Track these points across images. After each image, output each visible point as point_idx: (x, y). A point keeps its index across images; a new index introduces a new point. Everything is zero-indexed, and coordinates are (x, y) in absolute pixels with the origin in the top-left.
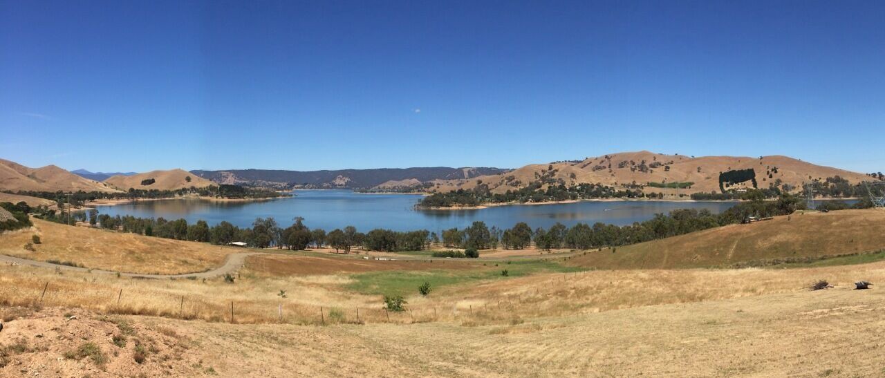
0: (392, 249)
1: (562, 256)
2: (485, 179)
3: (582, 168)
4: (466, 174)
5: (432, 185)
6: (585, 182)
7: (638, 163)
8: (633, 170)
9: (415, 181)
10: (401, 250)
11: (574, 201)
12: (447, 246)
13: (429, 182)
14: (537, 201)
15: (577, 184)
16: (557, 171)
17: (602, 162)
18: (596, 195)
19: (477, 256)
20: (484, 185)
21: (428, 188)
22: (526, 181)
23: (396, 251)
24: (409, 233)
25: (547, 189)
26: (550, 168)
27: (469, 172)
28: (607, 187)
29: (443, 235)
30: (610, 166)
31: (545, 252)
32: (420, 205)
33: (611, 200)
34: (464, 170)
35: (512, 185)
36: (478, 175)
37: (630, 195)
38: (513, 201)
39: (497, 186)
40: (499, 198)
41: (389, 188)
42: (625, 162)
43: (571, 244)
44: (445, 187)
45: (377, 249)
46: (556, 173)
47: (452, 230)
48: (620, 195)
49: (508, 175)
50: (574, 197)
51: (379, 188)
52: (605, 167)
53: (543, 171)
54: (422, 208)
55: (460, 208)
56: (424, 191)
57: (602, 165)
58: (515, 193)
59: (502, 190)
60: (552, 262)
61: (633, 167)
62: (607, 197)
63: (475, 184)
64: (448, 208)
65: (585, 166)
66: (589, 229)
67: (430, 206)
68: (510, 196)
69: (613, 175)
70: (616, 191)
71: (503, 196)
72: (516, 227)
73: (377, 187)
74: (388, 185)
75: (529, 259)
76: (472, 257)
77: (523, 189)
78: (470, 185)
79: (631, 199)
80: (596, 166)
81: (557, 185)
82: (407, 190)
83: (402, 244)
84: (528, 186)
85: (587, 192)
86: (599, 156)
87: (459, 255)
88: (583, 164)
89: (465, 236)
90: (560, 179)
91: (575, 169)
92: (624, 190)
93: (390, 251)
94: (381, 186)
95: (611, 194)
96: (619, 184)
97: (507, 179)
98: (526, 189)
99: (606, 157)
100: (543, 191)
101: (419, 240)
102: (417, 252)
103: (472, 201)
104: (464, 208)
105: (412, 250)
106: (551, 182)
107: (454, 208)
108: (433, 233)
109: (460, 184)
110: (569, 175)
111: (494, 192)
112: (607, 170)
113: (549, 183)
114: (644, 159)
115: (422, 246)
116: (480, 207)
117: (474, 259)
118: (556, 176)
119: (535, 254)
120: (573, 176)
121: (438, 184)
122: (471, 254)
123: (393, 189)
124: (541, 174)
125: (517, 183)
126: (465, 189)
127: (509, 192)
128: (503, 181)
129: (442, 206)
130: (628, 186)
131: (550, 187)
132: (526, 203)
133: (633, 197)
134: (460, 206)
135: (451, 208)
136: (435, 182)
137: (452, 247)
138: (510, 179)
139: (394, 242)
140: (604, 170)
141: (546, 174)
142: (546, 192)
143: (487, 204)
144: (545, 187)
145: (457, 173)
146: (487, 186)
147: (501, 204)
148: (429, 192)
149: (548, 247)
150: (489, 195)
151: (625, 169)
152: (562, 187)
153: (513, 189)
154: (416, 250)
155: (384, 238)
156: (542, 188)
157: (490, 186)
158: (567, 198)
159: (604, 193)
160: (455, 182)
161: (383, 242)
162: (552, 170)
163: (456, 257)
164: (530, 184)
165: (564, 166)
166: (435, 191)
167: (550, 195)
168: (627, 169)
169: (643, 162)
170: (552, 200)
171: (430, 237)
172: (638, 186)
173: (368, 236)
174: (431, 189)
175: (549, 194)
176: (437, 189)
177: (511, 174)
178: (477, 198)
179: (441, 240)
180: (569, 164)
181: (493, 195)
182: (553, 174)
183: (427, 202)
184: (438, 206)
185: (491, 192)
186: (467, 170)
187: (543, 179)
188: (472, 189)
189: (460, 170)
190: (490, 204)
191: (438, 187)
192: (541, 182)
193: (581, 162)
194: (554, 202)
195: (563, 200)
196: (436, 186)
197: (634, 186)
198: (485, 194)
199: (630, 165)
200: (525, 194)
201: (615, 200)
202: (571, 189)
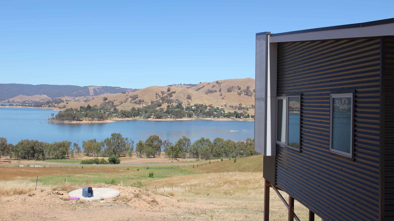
0: (40, 157)
1: (190, 164)
2: (110, 96)
3: (196, 91)
4: (92, 92)
5: (62, 101)
6: (200, 103)
7: (243, 88)
8: (240, 94)
9: (45, 97)
10: (48, 159)
11: (190, 119)
12: (87, 155)
13: (58, 98)
14: (158, 118)
15: (192, 104)
16: (174, 92)
17: (214, 86)
18: (209, 114)
19: (119, 163)
20: (109, 102)
21: (59, 103)
22: (148, 100)
23: (44, 159)
24: (56, 144)
25: (166, 108)
26: (169, 90)
27: (94, 90)
28: (218, 108)
29: (83, 146)
30: (220, 91)
31: (175, 161)
32: (53, 119)
33: (222, 119)
34: (90, 88)
35: (135, 103)
36: (103, 93)
37: (237, 116)
38: (138, 117)
39: (122, 103)
40: (125, 114)
41: (19, 102)
42: (233, 87)
43: (196, 155)
44: (75, 103)
45: (24, 158)
46: (173, 94)
47: (91, 141)
48: (229, 116)
49: (131, 94)
50: (190, 116)
51: (9, 102)
52: (216, 91)
53: (162, 92)
54: (56, 121)
55: (90, 122)
56: (54, 106)
57: (213, 89)
58: (139, 110)
59: (128, 107)
60: (183, 168)
61: (239, 91)
62: (218, 117)
63: (102, 101)
64: (79, 122)
65: (199, 89)
66: (210, 143)
67: (64, 120)
68: (135, 113)
69: (223, 98)
70: (226, 112)
71: (128, 112)
72: (150, 139)
73: (6, 101)
74: (17, 99)
75: (163, 165)
76: (115, 163)
77: (145, 107)
78: (96, 102)
79: (238, 119)
80: (209, 90)
81: (175, 104)
82: (38, 105)
83: (49, 153)
84: (150, 104)
85: (201, 111)
86: (211, 81)
87: (103, 162)
88: (198, 88)
89: (104, 146)
90: (177, 100)
91: (191, 91)
92: (232, 111)
93: (38, 159)
94: (11, 100)
95: (221, 114)
96: (228, 105)
97: (131, 97)
98: (149, 107)
99: (217, 82)
100: (162, 109)
101: (64, 150)
102: (63, 160)
103: (100, 116)
104: (93, 122)
105: (58, 158)
106: (169, 102)
107: (84, 122)
108: (75, 144)
109: (86, 101)
110: (186, 96)
111: (119, 108)
112: (218, 93)
113: (168, 103)
114: (249, 85)
115: (66, 155)
116: (108, 121)
117: (116, 165)
118: (174, 97)
119: (167, 162)
120: (189, 97)
121: (66, 100)
122: (114, 161)
123: (24, 104)
124: (161, 94)
125: (140, 101)
126: (92, 105)
127: (133, 109)
128: (127, 99)
129: (74, 120)
130: (236, 107)
131: (168, 107)
132: (149, 119)
133: (239, 117)
134: (90, 120)
135: (81, 122)
136: (64, 99)
137: (92, 156)
138: (134, 98)
139: (43, 151)
140: (215, 93)
141: (165, 95)
142: (165, 110)
143: (114, 119)
144: (165, 106)
145: (83, 91)
146: (113, 103)
147: (127, 119)
148: (60, 108)
149: (176, 157)
150: (116, 111)
151: (232, 93)
152: (179, 106)
153: (137, 106)
154: (62, 159)
155: (33, 147)
156: (162, 107)
157: (115, 104)
158: (184, 116)
159: (215, 113)
160: (82, 99)
161: (32, 152)
162: (170, 91)
163: (101, 163)
164: (152, 102)
165: (180, 89)
166: (65, 107)
167: (169, 113)
168: (234, 93)
169: (248, 88)
170: (171, 118)
171: (72, 147)
172: (244, 108)
173: (17, 146)
174: (62, 105)
175: (167, 112)
176: (67, 105)
177: (134, 93)
178: (105, 113)
179: (82, 150)
180: (185, 87)
181: (119, 111)
182: (171, 95)
183: (61, 117)
184: (70, 120)
185: (117, 108)
186: (93, 88)
187: (163, 99)
188: (99, 105)
189: (86, 89)
190: (117, 119)
191: (67, 103)
192: (161, 101)
193: (195, 85)
194: (172, 120)
195: (181, 118)
196: (65, 102)
197: (240, 108)
198: (112, 110)
199: (237, 90)
200: (147, 112)
201: (226, 119)
202: (187, 108)
